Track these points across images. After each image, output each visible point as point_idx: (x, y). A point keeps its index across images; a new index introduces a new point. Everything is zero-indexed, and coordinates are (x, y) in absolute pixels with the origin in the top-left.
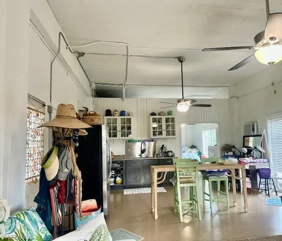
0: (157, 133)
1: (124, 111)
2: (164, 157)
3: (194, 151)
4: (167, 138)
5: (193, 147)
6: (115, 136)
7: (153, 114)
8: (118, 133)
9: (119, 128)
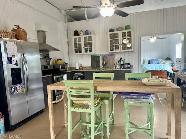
0: (114, 48)
1: (87, 31)
2: (120, 68)
3: (168, 62)
4: (123, 52)
5: (168, 59)
6: (80, 52)
7: (111, 30)
8: (82, 49)
9: (83, 46)
